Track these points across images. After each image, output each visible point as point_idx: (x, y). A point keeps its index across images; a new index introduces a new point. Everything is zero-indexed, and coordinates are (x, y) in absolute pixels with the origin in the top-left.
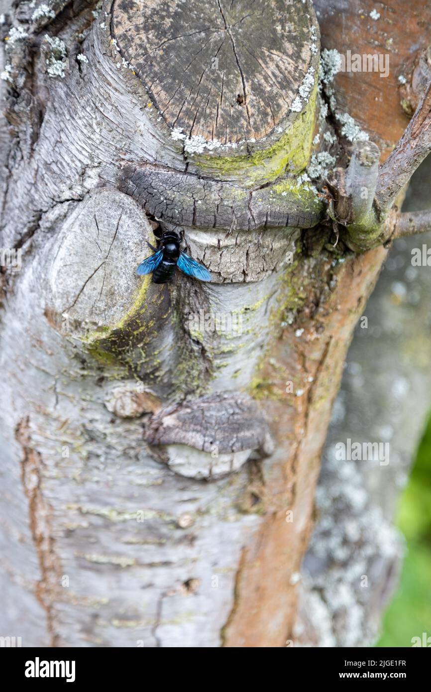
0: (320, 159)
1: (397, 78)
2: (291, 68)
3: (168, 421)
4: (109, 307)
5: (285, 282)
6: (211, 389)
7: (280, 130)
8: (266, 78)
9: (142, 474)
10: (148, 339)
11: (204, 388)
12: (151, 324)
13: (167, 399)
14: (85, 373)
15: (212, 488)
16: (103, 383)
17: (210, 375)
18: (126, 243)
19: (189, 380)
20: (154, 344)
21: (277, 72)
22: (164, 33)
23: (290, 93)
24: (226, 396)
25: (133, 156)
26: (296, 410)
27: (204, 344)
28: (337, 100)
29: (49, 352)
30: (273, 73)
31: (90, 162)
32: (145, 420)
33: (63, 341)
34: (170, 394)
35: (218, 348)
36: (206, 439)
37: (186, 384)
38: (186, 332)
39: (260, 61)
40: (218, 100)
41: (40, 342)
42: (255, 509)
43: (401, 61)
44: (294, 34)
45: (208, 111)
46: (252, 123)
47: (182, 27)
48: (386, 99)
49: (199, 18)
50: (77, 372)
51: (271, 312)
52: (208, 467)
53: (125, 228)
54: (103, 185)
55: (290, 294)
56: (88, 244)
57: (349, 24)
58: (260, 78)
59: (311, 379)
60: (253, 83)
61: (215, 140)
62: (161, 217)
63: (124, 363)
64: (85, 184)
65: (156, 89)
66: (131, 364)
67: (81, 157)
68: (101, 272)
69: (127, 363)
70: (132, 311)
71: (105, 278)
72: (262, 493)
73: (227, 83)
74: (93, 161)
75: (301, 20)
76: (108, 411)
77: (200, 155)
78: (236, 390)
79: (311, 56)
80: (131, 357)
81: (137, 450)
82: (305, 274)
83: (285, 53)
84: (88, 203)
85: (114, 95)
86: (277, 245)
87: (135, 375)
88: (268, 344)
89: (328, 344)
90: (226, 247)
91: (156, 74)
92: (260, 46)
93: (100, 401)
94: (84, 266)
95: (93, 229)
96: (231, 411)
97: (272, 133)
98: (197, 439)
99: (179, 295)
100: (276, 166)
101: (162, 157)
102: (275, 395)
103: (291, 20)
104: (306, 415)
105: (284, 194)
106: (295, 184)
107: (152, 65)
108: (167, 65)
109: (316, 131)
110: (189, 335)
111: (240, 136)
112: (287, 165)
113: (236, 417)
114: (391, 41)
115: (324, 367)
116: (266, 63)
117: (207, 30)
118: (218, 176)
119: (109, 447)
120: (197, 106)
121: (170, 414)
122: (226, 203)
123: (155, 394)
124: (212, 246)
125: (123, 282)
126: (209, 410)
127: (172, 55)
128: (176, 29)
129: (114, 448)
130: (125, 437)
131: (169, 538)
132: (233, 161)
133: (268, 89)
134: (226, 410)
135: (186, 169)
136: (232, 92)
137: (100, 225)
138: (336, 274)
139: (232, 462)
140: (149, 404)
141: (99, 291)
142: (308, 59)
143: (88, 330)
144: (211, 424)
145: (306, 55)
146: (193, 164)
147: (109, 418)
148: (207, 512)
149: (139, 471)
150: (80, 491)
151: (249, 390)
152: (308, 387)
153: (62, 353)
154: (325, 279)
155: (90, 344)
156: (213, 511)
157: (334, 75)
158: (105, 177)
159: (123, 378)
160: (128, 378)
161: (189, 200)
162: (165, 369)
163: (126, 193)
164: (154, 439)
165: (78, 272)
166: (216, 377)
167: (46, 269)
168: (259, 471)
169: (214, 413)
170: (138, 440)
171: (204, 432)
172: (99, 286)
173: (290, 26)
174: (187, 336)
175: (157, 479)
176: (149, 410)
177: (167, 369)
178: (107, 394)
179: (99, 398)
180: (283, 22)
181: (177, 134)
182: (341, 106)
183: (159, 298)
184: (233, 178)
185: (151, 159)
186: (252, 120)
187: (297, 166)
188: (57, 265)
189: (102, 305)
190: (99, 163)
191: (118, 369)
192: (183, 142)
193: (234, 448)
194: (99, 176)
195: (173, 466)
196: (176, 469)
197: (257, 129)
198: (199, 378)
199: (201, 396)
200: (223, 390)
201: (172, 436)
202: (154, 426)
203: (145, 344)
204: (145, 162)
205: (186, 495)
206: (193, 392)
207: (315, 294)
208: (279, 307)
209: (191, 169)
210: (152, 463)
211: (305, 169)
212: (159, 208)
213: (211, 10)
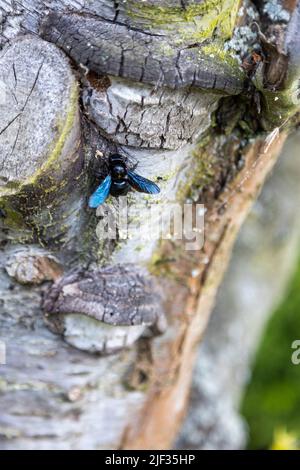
0: (243, 32)
3: (69, 290)
4: (21, 162)
5: (196, 156)
6: (115, 259)
9: (35, 345)
10: (58, 201)
11: (107, 258)
12: (63, 184)
13: (69, 268)
15: (103, 362)
16: (6, 247)
17: (116, 245)
18: (45, 93)
19: (94, 248)
20: (63, 207)
24: (127, 269)
25: (58, 5)
26: (189, 290)
31: (12, 10)
32: (45, 288)
34: (72, 262)
36: (107, 309)
37: (90, 253)
42: (141, 387)
51: (179, 186)
52: (103, 340)
53: (45, 77)
54: (24, 32)
55: (199, 170)
59: (206, 261)
62: (86, 64)
63: (30, 226)
64: (5, 33)
66: (38, 227)
68: (15, 125)
69: (34, 225)
70: (45, 166)
71: (20, 130)
72: (149, 371)
74: (15, 9)
76: (8, 276)
77: (132, 2)
78: (137, 264)
80: (39, 219)
81: (33, 319)
82: (214, 152)
84: (8, 52)
86: (197, 113)
87: (40, 240)
89: (226, 227)
90: (149, 106)
95: (11, 79)
96: (133, 284)
98: (97, 309)
99: (93, 157)
101: (90, 4)
102: (172, 273)
104: (198, 296)
105: (212, 56)
106: (223, 48)
109: (241, 5)
112: (216, 29)
113: (137, 290)
115: (219, 250)
118: (148, 29)
119: (5, 314)
121: (71, 282)
122: (154, 57)
123: (56, 260)
124: (135, 103)
125: (39, 135)
126: (111, 281)
129: (10, 316)
130: (23, 305)
131: (57, 411)
132: (166, 13)
134: (128, 282)
135: (115, 18)
137: (19, 75)
138: (245, 154)
139: (126, 337)
140: (51, 271)
141: (12, 144)
144: (112, 295)
146: (123, 12)
147: (8, 285)
148: (96, 387)
149: (33, 341)
151: (148, 264)
152: (202, 269)
154: (233, 158)
156: (101, 387)
158: (26, 26)
159: (27, 242)
160: (32, 243)
161: (116, 50)
162: (71, 235)
163: (50, 41)
164: (53, 308)
166: (120, 248)
168: (148, 348)
169: (115, 284)
170: (35, 309)
171: (105, 302)
172: (12, 139)
175: (50, 350)
176: (49, 278)
177: (73, 236)
178: (8, 259)
183: (74, 156)
184: (162, 32)
185: (78, 7)
187: (222, 33)
190: (22, 11)
191: (24, 232)
193: (134, 321)
194: (21, 25)
195: (68, 336)
196: (70, 340)
198: (104, 247)
199: (104, 266)
200: (126, 262)
201: (72, 305)
202: (53, 295)
203: (54, 206)
204: (72, 11)
205: (78, 368)
206: (97, 261)
207: (222, 173)
208: (187, 182)
209: (121, 18)
210: (47, 333)
211: (229, 39)
212: (85, 55)
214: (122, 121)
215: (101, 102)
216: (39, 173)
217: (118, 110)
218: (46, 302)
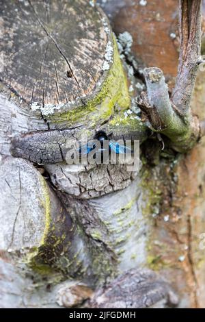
1: (169, 36)
2: (96, 46)
3: (100, 300)
4: (32, 234)
5: (144, 186)
6: (121, 271)
7: (99, 84)
8: (81, 56)
10: (66, 249)
11: (115, 271)
12: (64, 237)
14: (37, 285)
16: (51, 289)
17: (116, 261)
18: (28, 188)
19: (103, 268)
20: (72, 251)
21: (88, 51)
22: (10, 50)
23: (100, 60)
24: (132, 273)
25: (16, 133)
26: (183, 270)
27: (103, 241)
28: (137, 62)
29: (11, 279)
30: (85, 52)
33: (15, 268)
34: (95, 283)
35: (114, 241)
36: (127, 303)
37: (103, 272)
38: (89, 236)
39: (75, 47)
40: (55, 78)
43: (169, 25)
44: (92, 26)
45: (50, 87)
46: (80, 86)
47: (20, 43)
48: (168, 52)
49: (29, 35)
50: (32, 287)
51: (142, 209)
53: (24, 179)
55: (150, 194)
56: (8, 199)
57: (129, 13)
58: (77, 58)
59: (186, 248)
60: (74, 62)
61: (60, 103)
62: (41, 163)
63: (58, 270)
65: (15, 84)
66: (62, 269)
68: (20, 214)
69: (59, 269)
70: (46, 231)
71: (24, 216)
73: (58, 67)
75: (94, 16)
77: (53, 115)
78: (138, 267)
79: (107, 35)
80: (59, 263)
82: (156, 178)
83: (89, 38)
87: (68, 276)
88: (149, 232)
89: (189, 221)
90: (92, 170)
91: (11, 76)
92: (72, 39)
93: (53, 302)
94: (10, 214)
95: (7, 188)
96: (138, 281)
97: (95, 88)
99: (76, 213)
100: (105, 108)
101: (31, 126)
102: (166, 264)
103: (88, 18)
104: (193, 273)
105: (117, 124)
106: (123, 117)
107: (7, 71)
108: (17, 68)
110: (92, 237)
111: (75, 96)
112: (115, 107)
113: (142, 283)
114: (158, 15)
115: (192, 238)
116: (79, 48)
117: (36, 40)
118: (70, 126)
120: (42, 86)
121: (100, 295)
123: (86, 285)
124: (82, 172)
125: (35, 214)
126: (123, 284)
127: (19, 61)
128: (17, 46)
132: (75, 113)
133: (85, 62)
134: (134, 281)
135: (49, 128)
136: (62, 71)
137: (10, 184)
138: (175, 172)
140: (85, 293)
141: (23, 226)
142: (105, 37)
143: (25, 254)
144: (127, 293)
145: (103, 35)
146: (51, 123)
151: (147, 265)
152: (186, 253)
153: (19, 277)
154: (170, 178)
155: (31, 263)
157: (130, 47)
158: (4, 153)
159: (61, 281)
160: (65, 280)
161: (55, 146)
163: (18, 157)
165: (8, 220)
166: (120, 262)
169: (126, 285)
171: (124, 299)
172: (22, 223)
173: (88, 22)
174: (91, 239)
176: (86, 298)
177: (87, 266)
178: (56, 295)
179: (52, 300)
180: (83, 21)
181: (34, 107)
182: (141, 65)
183: (62, 216)
184: (80, 124)
185: (27, 130)
186: (80, 84)
187: (122, 107)
189: (28, 235)
191: (56, 276)
192: (40, 110)
193: (147, 304)
197: (85, 88)
198: (109, 265)
199: (116, 277)
200: (129, 269)
203: (65, 252)
204: (24, 134)
206: (109, 275)
207: (167, 189)
208: (146, 204)
209: (52, 127)
211: (128, 109)
212: (38, 157)
213: (35, 28)
214: (80, 185)
215: (63, 180)
216: (44, 237)
217: (75, 180)
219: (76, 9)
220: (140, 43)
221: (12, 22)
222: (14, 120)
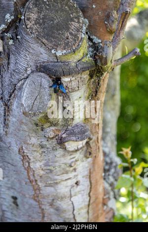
0: (90, 50)
1: (104, 22)
2: (78, 26)
3: (64, 136)
5: (87, 87)
6: (74, 123)
7: (81, 44)
8: (72, 30)
11: (72, 124)
13: (62, 130)
14: (38, 128)
15: (78, 152)
16: (43, 130)
17: (73, 119)
18: (44, 86)
19: (67, 122)
21: (75, 28)
22: (41, 24)
23: (80, 33)
24: (78, 125)
25: (40, 61)
28: (90, 32)
29: (26, 125)
31: (27, 66)
32: (57, 137)
33: (30, 120)
34: (63, 128)
36: (76, 138)
37: (67, 124)
39: (69, 26)
40: (61, 39)
41: (23, 122)
42: (90, 156)
43: (104, 17)
44: (76, 16)
45: (60, 43)
48: (103, 29)
49: (49, 18)
50: (35, 128)
51: (85, 97)
52: (77, 146)
53: (43, 82)
54: (32, 72)
55: (89, 91)
56: (33, 90)
57: (88, 10)
60: (69, 32)
61: (64, 51)
62: (54, 76)
64: (27, 73)
65: (44, 40)
67: (24, 65)
68: (38, 97)
69: (50, 122)
71: (40, 98)
72: (91, 151)
73: (63, 34)
74: (29, 66)
75: (77, 12)
76: (46, 137)
77: (61, 56)
78: (80, 122)
81: (56, 147)
82: (92, 84)
83: (75, 22)
84: (30, 78)
85: (31, 45)
86: (85, 77)
87: (52, 125)
90: (73, 80)
91: (42, 36)
92: (68, 22)
93: (43, 135)
94: (33, 97)
95: (33, 85)
96: (81, 128)
97: (79, 45)
98: (74, 138)
100: (81, 54)
101: (49, 59)
102: (89, 121)
103: (74, 12)
105: (85, 61)
106: (87, 58)
107: (40, 34)
108: (44, 33)
109: (87, 43)
111: (70, 48)
112: (83, 53)
113: (83, 129)
114: (100, 13)
116: (71, 26)
117: (53, 21)
118: (67, 61)
119: (48, 148)
120: (56, 42)
121: (64, 133)
122: (71, 68)
123: (58, 129)
124: (69, 81)
125: (46, 98)
126: (75, 129)
127: (45, 30)
128: (44, 22)
130: (52, 144)
131: (70, 171)
132: (70, 55)
133: (74, 33)
134: (79, 128)
135: (57, 61)
136: (64, 36)
137: (35, 83)
138: (100, 82)
139: (83, 143)
140: (58, 132)
143: (38, 115)
144: (76, 133)
145: (81, 21)
146: (59, 59)
147: (46, 140)
148: (78, 160)
149: (58, 153)
150: (41, 164)
153: (30, 124)
154: (97, 84)
155: (39, 118)
157: (87, 26)
158: (33, 69)
159: (49, 127)
161: (61, 69)
162: (60, 120)
163: (42, 72)
164: (61, 142)
165: (31, 99)
167: (21, 100)
168: (89, 144)
170: (56, 144)
171: (75, 136)
172: (39, 101)
173: (74, 14)
175: (63, 154)
176: (57, 134)
178: (45, 132)
180: (72, 14)
181: (53, 51)
182: (92, 34)
184: (71, 60)
185: (46, 61)
186: (72, 43)
187: (85, 53)
188: (24, 98)
189: (41, 106)
190: (31, 66)
191: (48, 124)
192: (55, 53)
194: (31, 70)
195: (67, 148)
196: (68, 150)
197: (74, 45)
198: (70, 121)
199: (71, 126)
201: (66, 139)
202: (60, 138)
204: (44, 62)
205: (72, 156)
206: (69, 125)
207: (95, 89)
208: (87, 95)
209: (59, 61)
210: (61, 150)
211: (87, 54)
212: (53, 74)
213: (52, 15)
218: (59, 141)
219: (69, 7)
220: (92, 24)
221: (41, 11)
222: (41, 56)
